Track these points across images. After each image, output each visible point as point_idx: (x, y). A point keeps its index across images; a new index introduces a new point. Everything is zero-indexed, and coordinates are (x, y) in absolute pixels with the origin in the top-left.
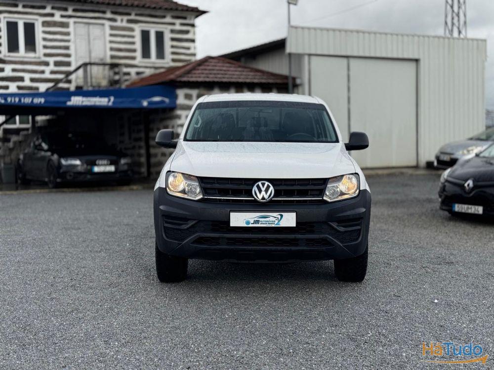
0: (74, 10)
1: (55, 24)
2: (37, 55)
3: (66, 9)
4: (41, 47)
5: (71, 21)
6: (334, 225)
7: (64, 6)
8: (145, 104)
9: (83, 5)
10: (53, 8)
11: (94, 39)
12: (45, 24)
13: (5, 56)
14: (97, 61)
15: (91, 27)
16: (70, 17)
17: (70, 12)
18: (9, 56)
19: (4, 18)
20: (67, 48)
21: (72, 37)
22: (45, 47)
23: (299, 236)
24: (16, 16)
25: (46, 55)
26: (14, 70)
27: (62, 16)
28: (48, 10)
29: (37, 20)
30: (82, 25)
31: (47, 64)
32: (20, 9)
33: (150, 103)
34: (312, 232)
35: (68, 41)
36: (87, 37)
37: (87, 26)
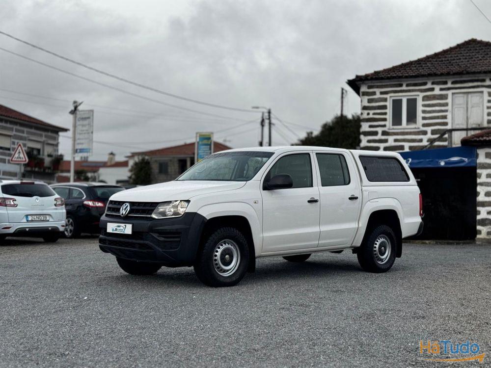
0: (453, 83)
1: (435, 97)
2: (417, 126)
3: (446, 83)
4: (421, 118)
5: (450, 93)
6: (155, 235)
7: (444, 80)
8: (442, 164)
9: (461, 77)
10: (433, 83)
11: (472, 107)
12: (425, 98)
13: (389, 129)
14: (474, 126)
15: (470, 96)
16: (449, 89)
17: (449, 85)
18: (393, 129)
19: (391, 97)
20: (445, 117)
21: (449, 108)
22: (424, 118)
23: (134, 241)
24: (400, 94)
25: (424, 125)
26: (396, 140)
27: (441, 89)
28: (429, 86)
29: (418, 95)
30: (461, 95)
31: (425, 133)
32: (404, 88)
33: (446, 163)
34: (142, 239)
35: (446, 111)
36: (465, 106)
37: (465, 96)
